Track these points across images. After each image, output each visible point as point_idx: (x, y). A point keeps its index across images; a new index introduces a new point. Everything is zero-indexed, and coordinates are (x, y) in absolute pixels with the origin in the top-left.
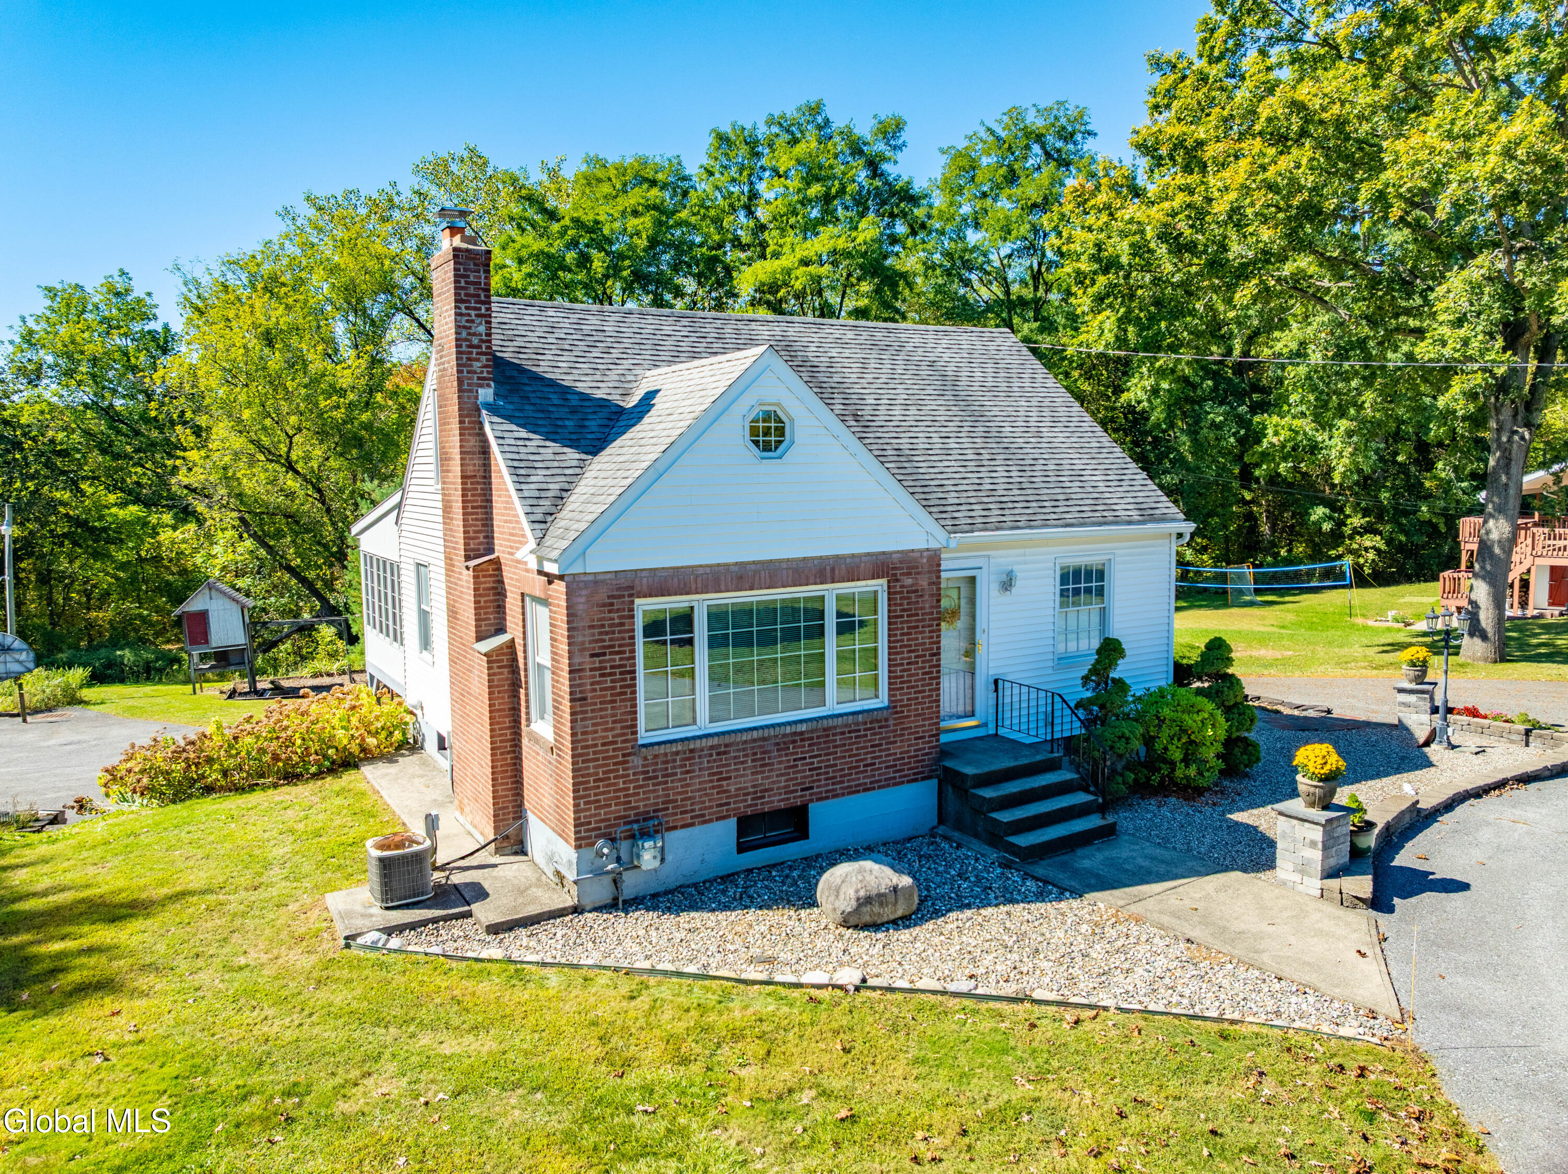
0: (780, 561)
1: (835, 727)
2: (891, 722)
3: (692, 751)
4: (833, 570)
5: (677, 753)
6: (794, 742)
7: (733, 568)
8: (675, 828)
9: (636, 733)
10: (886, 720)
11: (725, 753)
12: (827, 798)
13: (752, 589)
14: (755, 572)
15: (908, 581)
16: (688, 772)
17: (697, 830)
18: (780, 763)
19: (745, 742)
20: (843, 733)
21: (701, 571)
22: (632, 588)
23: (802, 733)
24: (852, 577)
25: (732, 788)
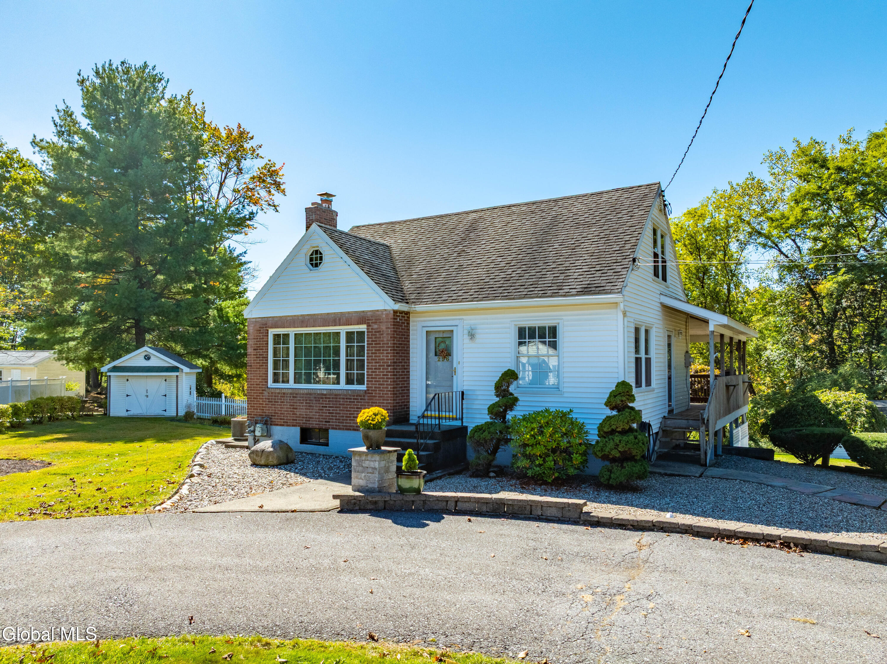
0: (318, 315)
1: (340, 395)
2: (366, 398)
3: (284, 393)
4: (340, 319)
5: (279, 393)
6: (322, 398)
7: (300, 318)
8: (277, 425)
9: (267, 382)
10: (364, 396)
11: (295, 397)
12: (336, 429)
13: (307, 327)
14: (309, 319)
15: (375, 326)
16: (282, 402)
17: (285, 428)
18: (316, 406)
19: (303, 394)
20: (343, 399)
21: (289, 318)
22: (266, 324)
23: (325, 395)
24: (348, 323)
25: (298, 413)
